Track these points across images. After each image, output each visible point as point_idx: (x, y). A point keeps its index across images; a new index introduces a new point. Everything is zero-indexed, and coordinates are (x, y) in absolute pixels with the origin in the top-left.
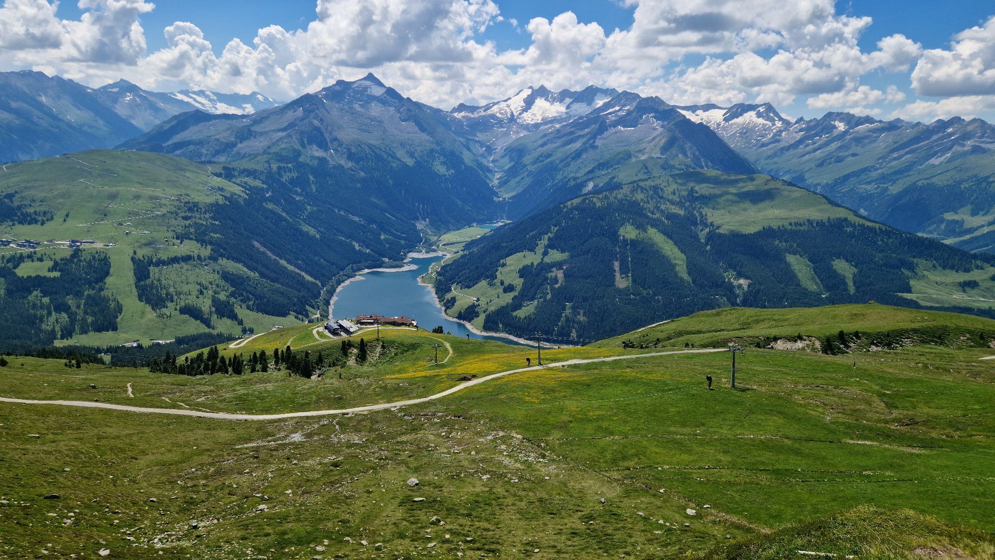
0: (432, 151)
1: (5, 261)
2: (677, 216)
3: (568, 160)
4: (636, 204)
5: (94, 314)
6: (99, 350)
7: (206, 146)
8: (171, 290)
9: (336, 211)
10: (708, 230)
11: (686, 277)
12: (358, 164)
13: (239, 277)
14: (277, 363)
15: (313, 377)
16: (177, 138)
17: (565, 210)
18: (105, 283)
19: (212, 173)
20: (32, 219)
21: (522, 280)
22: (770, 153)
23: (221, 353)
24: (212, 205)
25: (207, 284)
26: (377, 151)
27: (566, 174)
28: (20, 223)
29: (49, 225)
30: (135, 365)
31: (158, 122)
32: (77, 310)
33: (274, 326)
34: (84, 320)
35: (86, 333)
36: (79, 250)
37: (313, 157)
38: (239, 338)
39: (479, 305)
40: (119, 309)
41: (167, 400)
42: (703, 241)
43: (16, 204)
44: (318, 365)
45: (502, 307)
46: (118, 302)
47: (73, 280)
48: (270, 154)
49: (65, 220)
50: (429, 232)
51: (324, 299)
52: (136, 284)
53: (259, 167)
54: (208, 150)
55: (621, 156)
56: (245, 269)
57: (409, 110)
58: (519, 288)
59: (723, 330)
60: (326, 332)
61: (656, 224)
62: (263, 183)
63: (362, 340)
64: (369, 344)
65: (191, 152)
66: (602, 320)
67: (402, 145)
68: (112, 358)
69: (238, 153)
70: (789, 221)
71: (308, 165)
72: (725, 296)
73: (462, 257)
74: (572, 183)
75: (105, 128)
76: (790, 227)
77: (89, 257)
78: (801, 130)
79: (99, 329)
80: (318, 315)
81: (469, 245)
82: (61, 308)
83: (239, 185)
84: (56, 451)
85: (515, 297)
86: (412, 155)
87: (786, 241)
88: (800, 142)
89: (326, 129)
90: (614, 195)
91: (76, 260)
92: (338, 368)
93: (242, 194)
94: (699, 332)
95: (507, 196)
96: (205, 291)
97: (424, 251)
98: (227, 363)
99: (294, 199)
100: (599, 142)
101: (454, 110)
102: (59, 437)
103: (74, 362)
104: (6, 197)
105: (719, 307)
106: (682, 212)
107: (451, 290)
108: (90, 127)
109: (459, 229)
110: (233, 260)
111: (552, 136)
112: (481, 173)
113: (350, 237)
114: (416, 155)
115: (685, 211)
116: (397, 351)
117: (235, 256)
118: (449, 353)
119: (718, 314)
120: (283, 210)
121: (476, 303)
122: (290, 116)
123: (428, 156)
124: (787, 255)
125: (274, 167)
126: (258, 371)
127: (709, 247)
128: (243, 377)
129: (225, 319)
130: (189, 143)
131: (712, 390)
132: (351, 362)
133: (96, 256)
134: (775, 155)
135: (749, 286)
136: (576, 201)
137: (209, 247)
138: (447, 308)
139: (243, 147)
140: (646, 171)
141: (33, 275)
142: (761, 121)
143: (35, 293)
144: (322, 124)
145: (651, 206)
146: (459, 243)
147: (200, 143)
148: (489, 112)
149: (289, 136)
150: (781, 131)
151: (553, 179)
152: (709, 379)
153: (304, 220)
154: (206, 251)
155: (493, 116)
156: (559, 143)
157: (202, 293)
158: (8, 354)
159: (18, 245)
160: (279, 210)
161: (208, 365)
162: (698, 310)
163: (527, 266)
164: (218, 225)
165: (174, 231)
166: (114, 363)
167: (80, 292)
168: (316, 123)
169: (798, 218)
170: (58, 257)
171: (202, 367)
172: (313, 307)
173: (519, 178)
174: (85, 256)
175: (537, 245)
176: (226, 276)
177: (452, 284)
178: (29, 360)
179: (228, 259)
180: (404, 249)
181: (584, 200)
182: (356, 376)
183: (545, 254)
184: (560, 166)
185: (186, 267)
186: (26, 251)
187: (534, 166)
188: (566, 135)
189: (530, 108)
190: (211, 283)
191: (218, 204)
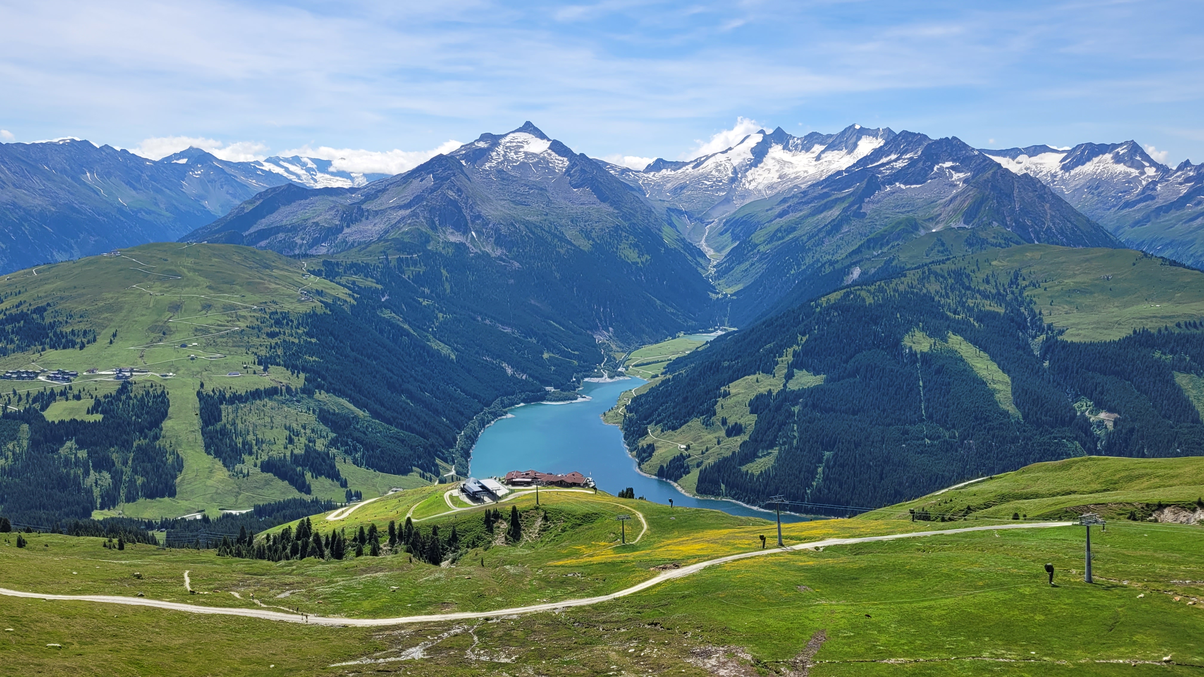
0: (617, 228)
1: (30, 401)
2: (994, 315)
3: (821, 236)
4: (928, 298)
5: (145, 473)
6: (150, 525)
7: (301, 233)
8: (250, 437)
9: (479, 319)
10: (1044, 337)
11: (1011, 409)
12: (510, 252)
13: (345, 418)
14: (392, 542)
15: (444, 564)
16: (263, 224)
17: (818, 310)
18: (161, 429)
19: (309, 271)
20: (68, 341)
21: (754, 417)
22: (1138, 216)
23: (314, 528)
24: (308, 316)
25: (299, 428)
26: (538, 231)
27: (817, 256)
28: (53, 347)
29: (90, 349)
30: (197, 546)
31: (237, 202)
32: (124, 468)
33: (391, 488)
34: (132, 482)
35: (134, 500)
36: (129, 383)
37: (447, 244)
38: (342, 506)
39: (689, 456)
40: (179, 465)
41: (237, 595)
42: (1037, 353)
43: (48, 320)
44: (450, 545)
45: (725, 459)
46: (178, 456)
47: (119, 425)
48: (387, 241)
49: (111, 342)
50: (614, 347)
51: (462, 448)
52: (202, 429)
53: (372, 260)
54: (303, 239)
55: (902, 227)
56: (352, 407)
57: (583, 171)
58: (750, 430)
59: (1074, 492)
60: (464, 498)
61: (961, 329)
62: (377, 283)
63: (514, 508)
64: (524, 514)
65: (280, 241)
66: (882, 478)
67: (574, 221)
68: (168, 537)
69: (345, 241)
70: (1177, 320)
71: (441, 255)
72: (1076, 439)
73: (664, 383)
74: (828, 270)
75: (168, 214)
76: (1177, 331)
77: (141, 392)
78: (1188, 180)
79: (152, 494)
80: (453, 473)
81: (673, 366)
82: (102, 464)
83: (345, 286)
84: (81, 667)
85: (745, 443)
86: (587, 236)
87: (1172, 352)
88: (1188, 197)
89: (466, 203)
90: (892, 285)
91: (123, 397)
92: (480, 550)
93: (348, 299)
94: (1036, 496)
95: (729, 291)
96: (296, 439)
97: (606, 375)
98: (324, 542)
99: (420, 303)
100: (867, 208)
101: (649, 168)
102: (88, 649)
103: (115, 541)
104: (35, 311)
105: (1069, 456)
106: (1001, 310)
107: (647, 433)
108: (149, 212)
109: (657, 342)
110: (334, 394)
111: (796, 200)
112: (689, 258)
113: (499, 357)
114: (593, 234)
115: (1006, 309)
116: (565, 525)
117: (337, 387)
118: (642, 528)
119: (1063, 468)
120: (405, 320)
121: (685, 453)
122: (416, 185)
123: (611, 236)
124: (1175, 373)
125: (393, 258)
126: (367, 555)
127: (1046, 364)
128: (345, 563)
129: (322, 479)
130: (279, 229)
131: (1054, 586)
132: (499, 541)
133: (151, 390)
134: (1147, 219)
135: (1115, 423)
136: (835, 297)
137: (302, 375)
138: (642, 461)
139: (351, 233)
140: (941, 249)
141: (67, 419)
142: (1121, 168)
143: (68, 444)
144: (459, 196)
145: (952, 301)
146: (658, 362)
147: (294, 229)
148: (700, 170)
149: (414, 214)
150: (1155, 183)
151: (799, 265)
152: (1050, 569)
153: (434, 334)
154: (298, 382)
155: (706, 176)
156: (806, 210)
157: (291, 441)
158: (28, 531)
159: (48, 377)
160: (397, 319)
161: (297, 544)
162: (1034, 461)
163: (762, 395)
164: (315, 344)
165: (256, 354)
166: (170, 543)
167: (127, 441)
168: (451, 194)
169: (1191, 316)
170: (100, 394)
171: (289, 548)
172: (445, 460)
173: (747, 264)
174: (137, 391)
175: (777, 363)
176: (325, 416)
177: (649, 423)
178: (57, 538)
179: (328, 391)
180: (577, 373)
181: (847, 295)
182: (504, 562)
183: (789, 376)
184: (809, 245)
185: (270, 404)
186: (59, 385)
187: (769, 246)
188: (815, 198)
189: (761, 161)
190: (304, 427)
191: (315, 314)
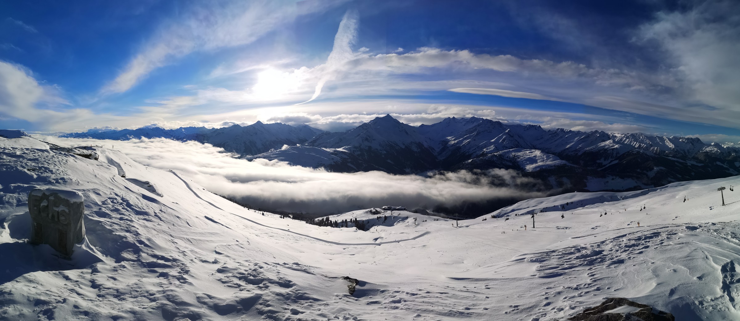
10: (521, 170)
12: (383, 148)
23: (330, 219)
37: (366, 146)
67: (401, 141)
71: (365, 149)
74: (467, 154)
76: (549, 168)
86: (404, 145)
87: (548, 173)
93: (340, 161)
98: (333, 223)
99: (359, 162)
101: (420, 126)
112: (431, 150)
123: (410, 144)
125: (352, 150)
128: (339, 228)
136: (469, 161)
144: (370, 134)
151: (459, 153)
161: (326, 222)
184: (462, 148)
187: (452, 147)
191: (331, 164)
